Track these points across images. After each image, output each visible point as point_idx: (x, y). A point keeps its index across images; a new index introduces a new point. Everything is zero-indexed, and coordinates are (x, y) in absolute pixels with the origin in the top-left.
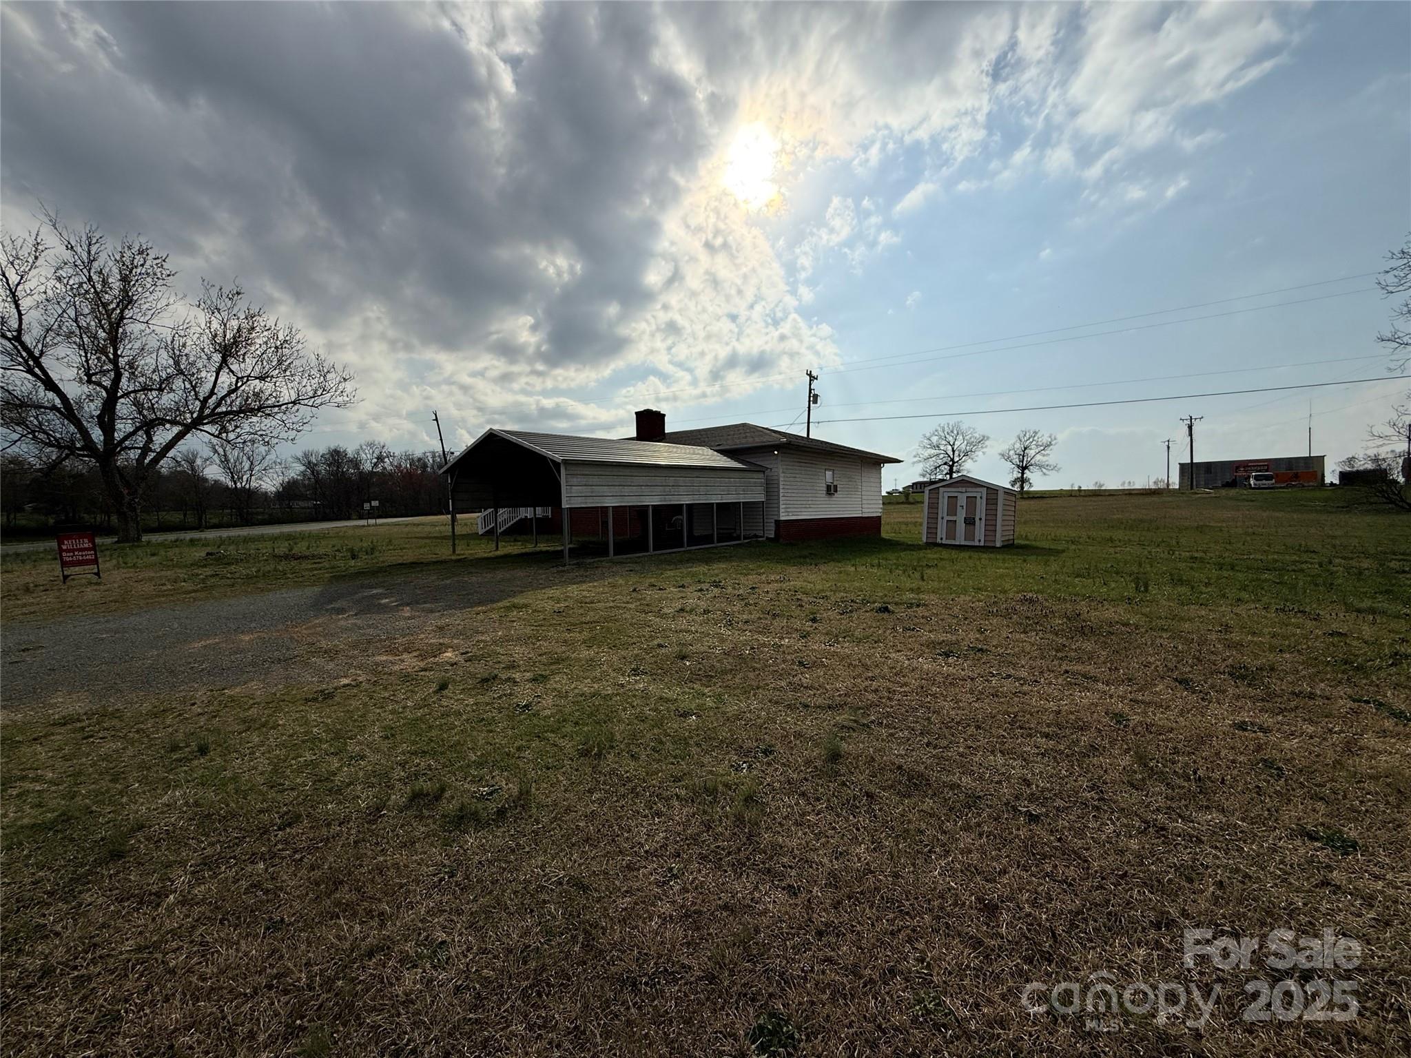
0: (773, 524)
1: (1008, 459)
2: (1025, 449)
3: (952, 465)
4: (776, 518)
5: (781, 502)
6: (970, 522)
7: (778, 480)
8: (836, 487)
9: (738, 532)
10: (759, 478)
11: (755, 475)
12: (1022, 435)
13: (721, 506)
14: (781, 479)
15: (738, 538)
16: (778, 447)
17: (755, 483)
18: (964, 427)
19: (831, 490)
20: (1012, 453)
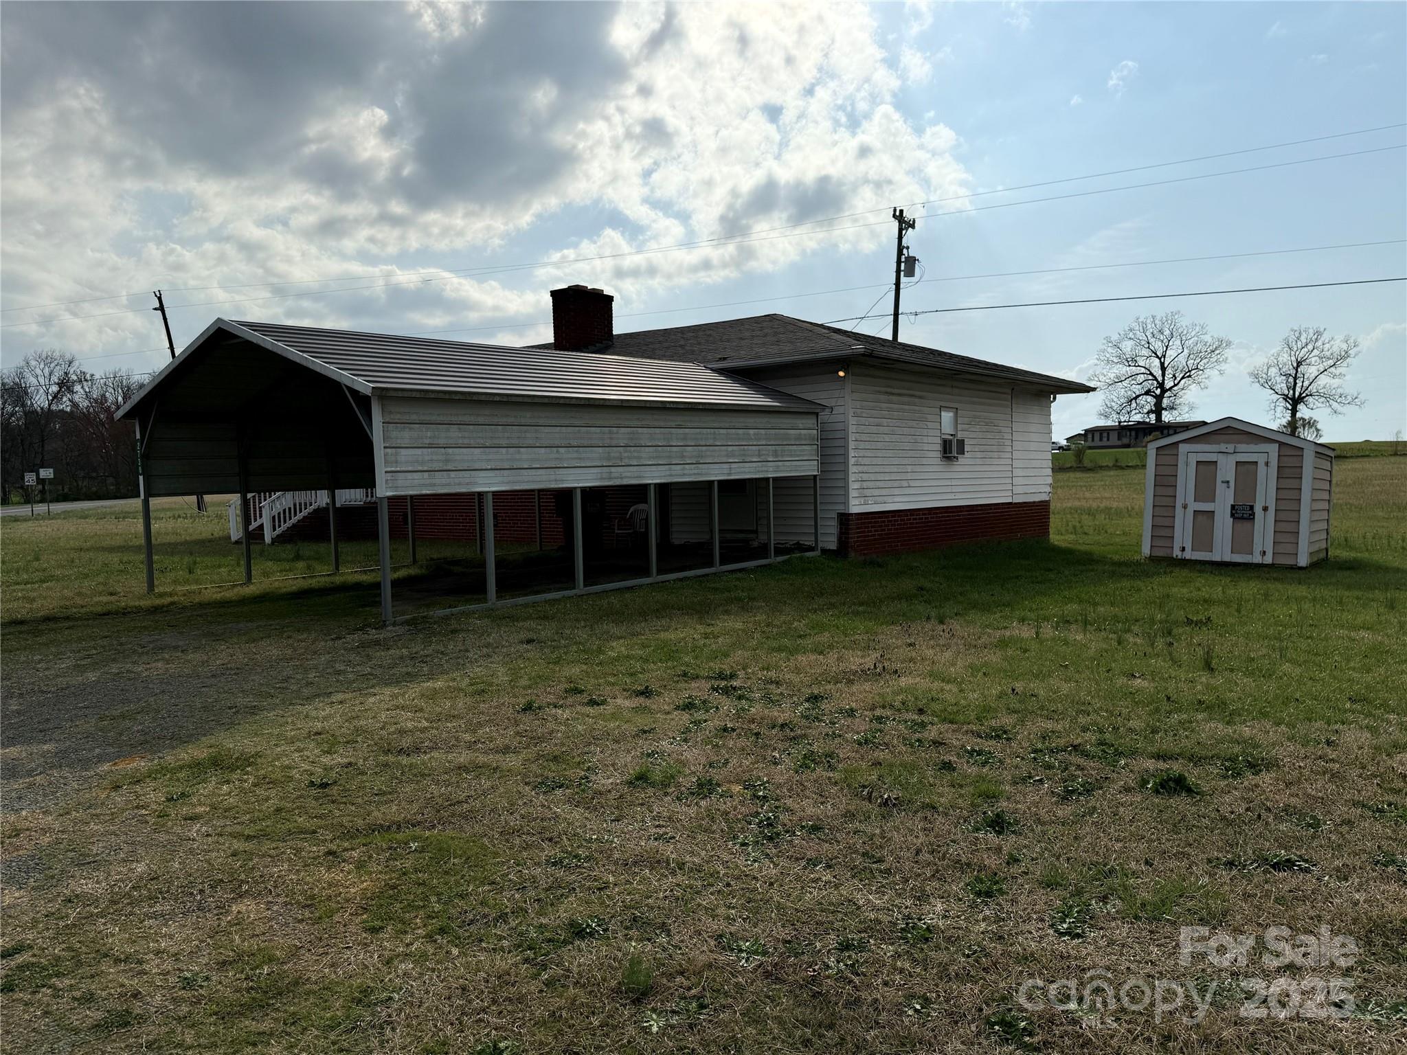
0: (834, 523)
1: (1267, 384)
2: (1299, 364)
3: (1160, 394)
4: (841, 509)
5: (852, 478)
6: (1243, 514)
7: (845, 430)
8: (961, 443)
9: (763, 538)
10: (805, 428)
11: (801, 422)
12: (1292, 338)
13: (729, 487)
14: (852, 429)
15: (763, 551)
16: (846, 362)
17: (799, 437)
18: (1183, 322)
19: (951, 450)
20: (1273, 371)
